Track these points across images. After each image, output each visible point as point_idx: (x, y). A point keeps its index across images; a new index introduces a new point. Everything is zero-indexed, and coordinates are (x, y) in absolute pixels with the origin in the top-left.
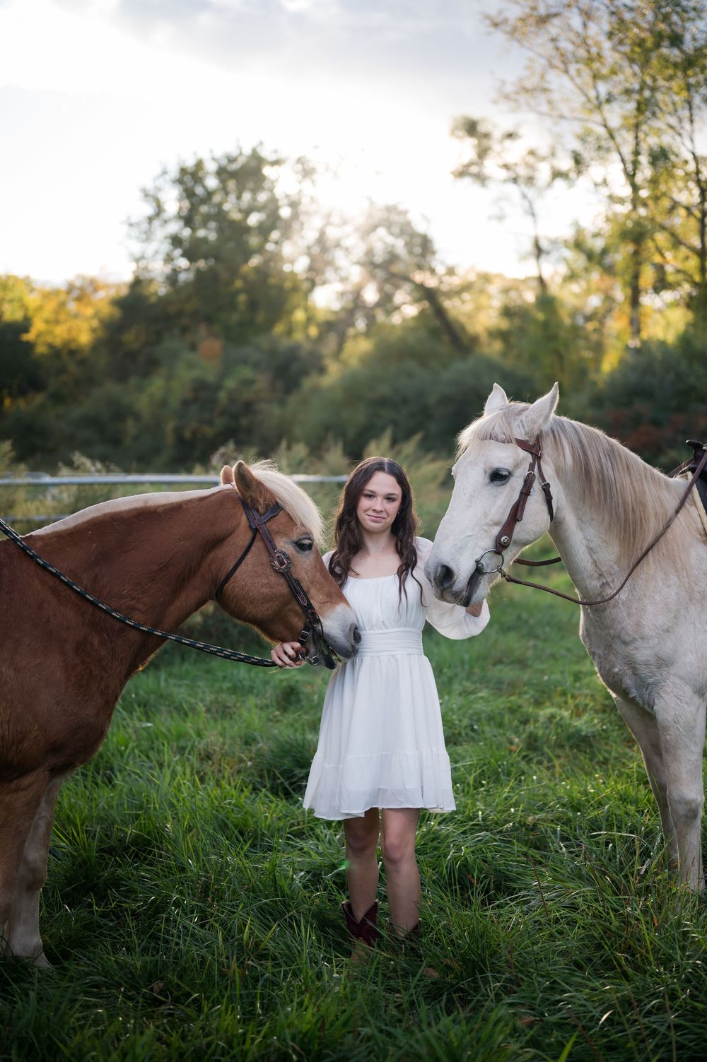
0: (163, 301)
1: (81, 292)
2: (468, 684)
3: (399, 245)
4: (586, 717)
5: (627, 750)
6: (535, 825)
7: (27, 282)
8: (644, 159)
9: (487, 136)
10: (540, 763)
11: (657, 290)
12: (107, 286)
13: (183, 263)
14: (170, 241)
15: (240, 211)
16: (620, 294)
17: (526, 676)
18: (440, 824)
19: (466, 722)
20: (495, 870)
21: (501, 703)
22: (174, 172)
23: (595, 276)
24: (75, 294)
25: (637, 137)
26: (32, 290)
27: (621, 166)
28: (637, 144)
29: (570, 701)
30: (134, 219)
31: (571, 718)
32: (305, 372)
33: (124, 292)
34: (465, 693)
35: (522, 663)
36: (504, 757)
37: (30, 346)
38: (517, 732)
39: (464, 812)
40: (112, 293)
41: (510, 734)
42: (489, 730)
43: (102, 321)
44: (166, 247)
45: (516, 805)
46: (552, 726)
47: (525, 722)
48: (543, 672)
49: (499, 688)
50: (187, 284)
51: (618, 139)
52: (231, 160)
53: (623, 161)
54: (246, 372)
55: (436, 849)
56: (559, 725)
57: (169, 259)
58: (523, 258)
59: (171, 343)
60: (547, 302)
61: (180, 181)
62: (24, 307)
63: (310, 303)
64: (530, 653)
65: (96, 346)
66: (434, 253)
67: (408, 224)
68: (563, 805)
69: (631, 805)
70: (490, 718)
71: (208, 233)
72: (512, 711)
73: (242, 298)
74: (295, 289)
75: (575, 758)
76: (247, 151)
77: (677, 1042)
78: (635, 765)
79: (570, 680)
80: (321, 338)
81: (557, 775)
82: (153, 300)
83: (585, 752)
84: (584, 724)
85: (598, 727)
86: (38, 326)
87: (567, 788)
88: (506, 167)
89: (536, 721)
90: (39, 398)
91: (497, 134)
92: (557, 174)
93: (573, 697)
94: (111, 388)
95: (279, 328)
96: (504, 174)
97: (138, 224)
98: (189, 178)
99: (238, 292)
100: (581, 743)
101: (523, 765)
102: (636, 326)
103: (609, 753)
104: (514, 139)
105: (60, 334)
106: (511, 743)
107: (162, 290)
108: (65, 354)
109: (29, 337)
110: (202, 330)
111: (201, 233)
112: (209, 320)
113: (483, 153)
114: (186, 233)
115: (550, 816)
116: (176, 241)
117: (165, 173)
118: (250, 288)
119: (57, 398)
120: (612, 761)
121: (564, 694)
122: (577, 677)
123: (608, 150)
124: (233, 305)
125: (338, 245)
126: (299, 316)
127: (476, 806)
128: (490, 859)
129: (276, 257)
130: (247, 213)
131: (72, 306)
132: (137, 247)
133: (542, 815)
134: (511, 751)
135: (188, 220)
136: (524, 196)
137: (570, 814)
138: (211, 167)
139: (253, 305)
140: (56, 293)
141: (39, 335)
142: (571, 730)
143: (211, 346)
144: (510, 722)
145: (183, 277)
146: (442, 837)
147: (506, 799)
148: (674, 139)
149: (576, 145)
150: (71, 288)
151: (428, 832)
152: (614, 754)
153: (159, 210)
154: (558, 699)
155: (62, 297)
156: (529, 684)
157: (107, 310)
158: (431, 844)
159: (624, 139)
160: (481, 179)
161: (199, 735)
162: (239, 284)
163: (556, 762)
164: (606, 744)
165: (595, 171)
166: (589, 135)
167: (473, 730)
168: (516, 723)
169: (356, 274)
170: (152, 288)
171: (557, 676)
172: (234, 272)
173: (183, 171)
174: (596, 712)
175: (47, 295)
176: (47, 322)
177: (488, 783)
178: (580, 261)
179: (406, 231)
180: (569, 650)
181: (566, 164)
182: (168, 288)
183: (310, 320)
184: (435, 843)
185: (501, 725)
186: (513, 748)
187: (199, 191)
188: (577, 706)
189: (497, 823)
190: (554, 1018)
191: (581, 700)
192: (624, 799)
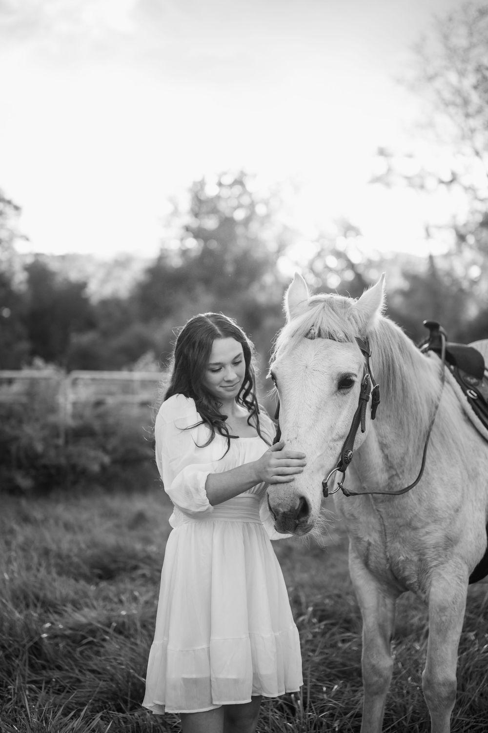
1: (122, 263)
7: (89, 258)
12: (140, 259)
13: (193, 243)
14: (184, 229)
26: (90, 263)
37: (87, 300)
43: (137, 283)
44: (181, 233)
50: (195, 258)
63: (275, 269)
65: (132, 299)
71: (211, 224)
73: (230, 268)
86: (93, 287)
88: (406, 178)
90: (92, 334)
91: (399, 155)
94: (138, 328)
95: (254, 287)
96: (404, 182)
99: (228, 263)
104: (411, 158)
108: (110, 304)
111: (206, 222)
112: (207, 282)
114: (195, 223)
116: (188, 229)
118: (237, 260)
119: (105, 334)
126: (268, 279)
130: (234, 209)
131: (116, 273)
138: (212, 180)
140: (105, 264)
143: (206, 298)
153: (176, 209)
155: (110, 267)
160: (388, 184)
162: (228, 257)
172: (226, 249)
176: (99, 283)
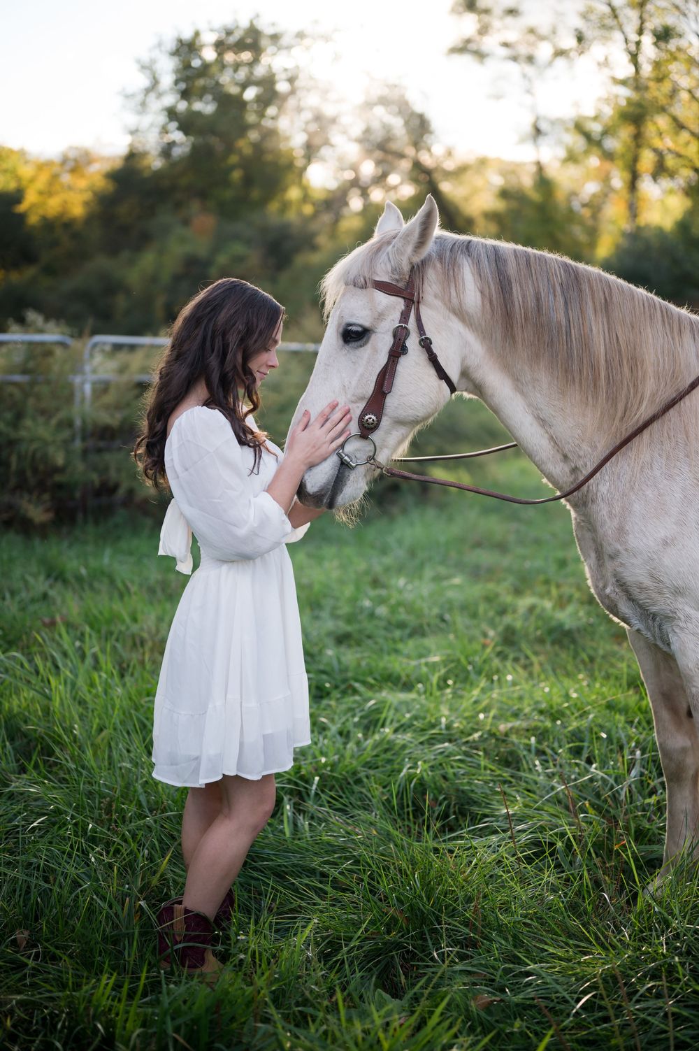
0: (158, 175)
1: (76, 163)
2: (442, 570)
3: (397, 124)
4: (570, 609)
5: (616, 648)
6: (506, 735)
7: (22, 153)
8: (647, 40)
9: (487, 11)
10: (516, 660)
11: (655, 177)
12: (102, 159)
13: (178, 136)
14: (166, 113)
15: (237, 84)
16: (618, 181)
17: (506, 561)
18: (396, 731)
19: (436, 611)
20: (457, 790)
21: (477, 590)
22: (171, 45)
23: (594, 161)
24: (71, 164)
25: (641, 17)
26: (26, 162)
27: (623, 46)
28: (642, 23)
29: (554, 591)
30: (130, 91)
31: (554, 608)
32: (297, 249)
33: (118, 164)
34: (437, 579)
35: (502, 547)
36: (475, 652)
37: (22, 217)
38: (492, 624)
39: (424, 718)
40: (106, 167)
41: (484, 626)
42: (460, 621)
43: (95, 194)
44: (162, 119)
45: (486, 710)
46: (533, 619)
47: (502, 612)
48: (524, 558)
49: (476, 573)
50: (182, 159)
51: (621, 18)
52: (229, 33)
53: (626, 41)
54: (238, 249)
55: (389, 761)
56: (540, 617)
57: (164, 130)
58: (522, 141)
59: (165, 217)
60: (544, 182)
61: (176, 53)
62: (18, 179)
63: (304, 181)
64: (512, 538)
65: (89, 219)
66: (431, 133)
67: (406, 103)
68: (541, 712)
69: (620, 714)
70: (464, 608)
71: (206, 107)
72: (489, 599)
73: (236, 175)
74: (290, 166)
75: (557, 655)
76: (244, 24)
77: (676, 1038)
78: (624, 666)
79: (552, 568)
80: (315, 215)
81: (535, 675)
82: (146, 174)
83: (568, 649)
84: (568, 617)
85: (584, 620)
86: (31, 198)
87: (547, 690)
88: (506, 45)
89: (514, 611)
90: (30, 272)
91: (498, 11)
92: (560, 53)
93: (558, 586)
94: (102, 262)
95: (273, 207)
96: (504, 52)
97: (133, 95)
98: (186, 49)
99: (233, 167)
100: (562, 638)
101: (496, 662)
102: (633, 210)
103: (595, 650)
104: (514, 16)
105: (53, 206)
106: (485, 635)
107: (157, 163)
108: (57, 227)
109: (22, 208)
110: (195, 206)
111: (198, 106)
112: (203, 195)
113: (484, 30)
114: (182, 106)
115: (524, 725)
116: (171, 113)
117: (160, 45)
118: (246, 164)
119: (49, 271)
120: (598, 660)
121: (547, 582)
122: (562, 563)
123: (611, 28)
124: (226, 183)
125: (333, 121)
126: (294, 194)
127: (439, 711)
128: (450, 776)
129: (271, 133)
130: (244, 86)
131: (66, 178)
132: (132, 120)
133: (517, 723)
134: (484, 646)
135: (185, 95)
136: (525, 76)
137: (548, 724)
138: (209, 38)
139: (248, 181)
140: (49, 164)
141: (33, 206)
142: (554, 623)
143: (204, 221)
144: (486, 612)
145: (177, 152)
146: (397, 748)
147: (476, 702)
148: (678, 19)
149: (579, 23)
150: (65, 161)
151: (382, 740)
152: (601, 652)
153: (155, 82)
154: (540, 589)
155: (56, 169)
156: (509, 570)
157: (101, 183)
158: (383, 756)
159: (628, 18)
160: (480, 55)
161: (135, 620)
162: (234, 159)
163: (534, 659)
164: (592, 640)
165: (597, 51)
166: (592, 12)
167: (443, 620)
168: (491, 613)
169: (352, 151)
170: (145, 162)
171: (539, 563)
172: (230, 149)
173: (181, 42)
174: (582, 603)
175: (41, 166)
176: (41, 193)
177: (455, 683)
178: (579, 143)
179: (403, 108)
180: (554, 535)
181: (569, 42)
182: (164, 161)
183: (306, 198)
184: (388, 756)
185: (474, 615)
186: (488, 641)
187: (196, 63)
188: (560, 597)
189: (462, 732)
190: (517, 999)
191: (567, 590)
192: (610, 706)
